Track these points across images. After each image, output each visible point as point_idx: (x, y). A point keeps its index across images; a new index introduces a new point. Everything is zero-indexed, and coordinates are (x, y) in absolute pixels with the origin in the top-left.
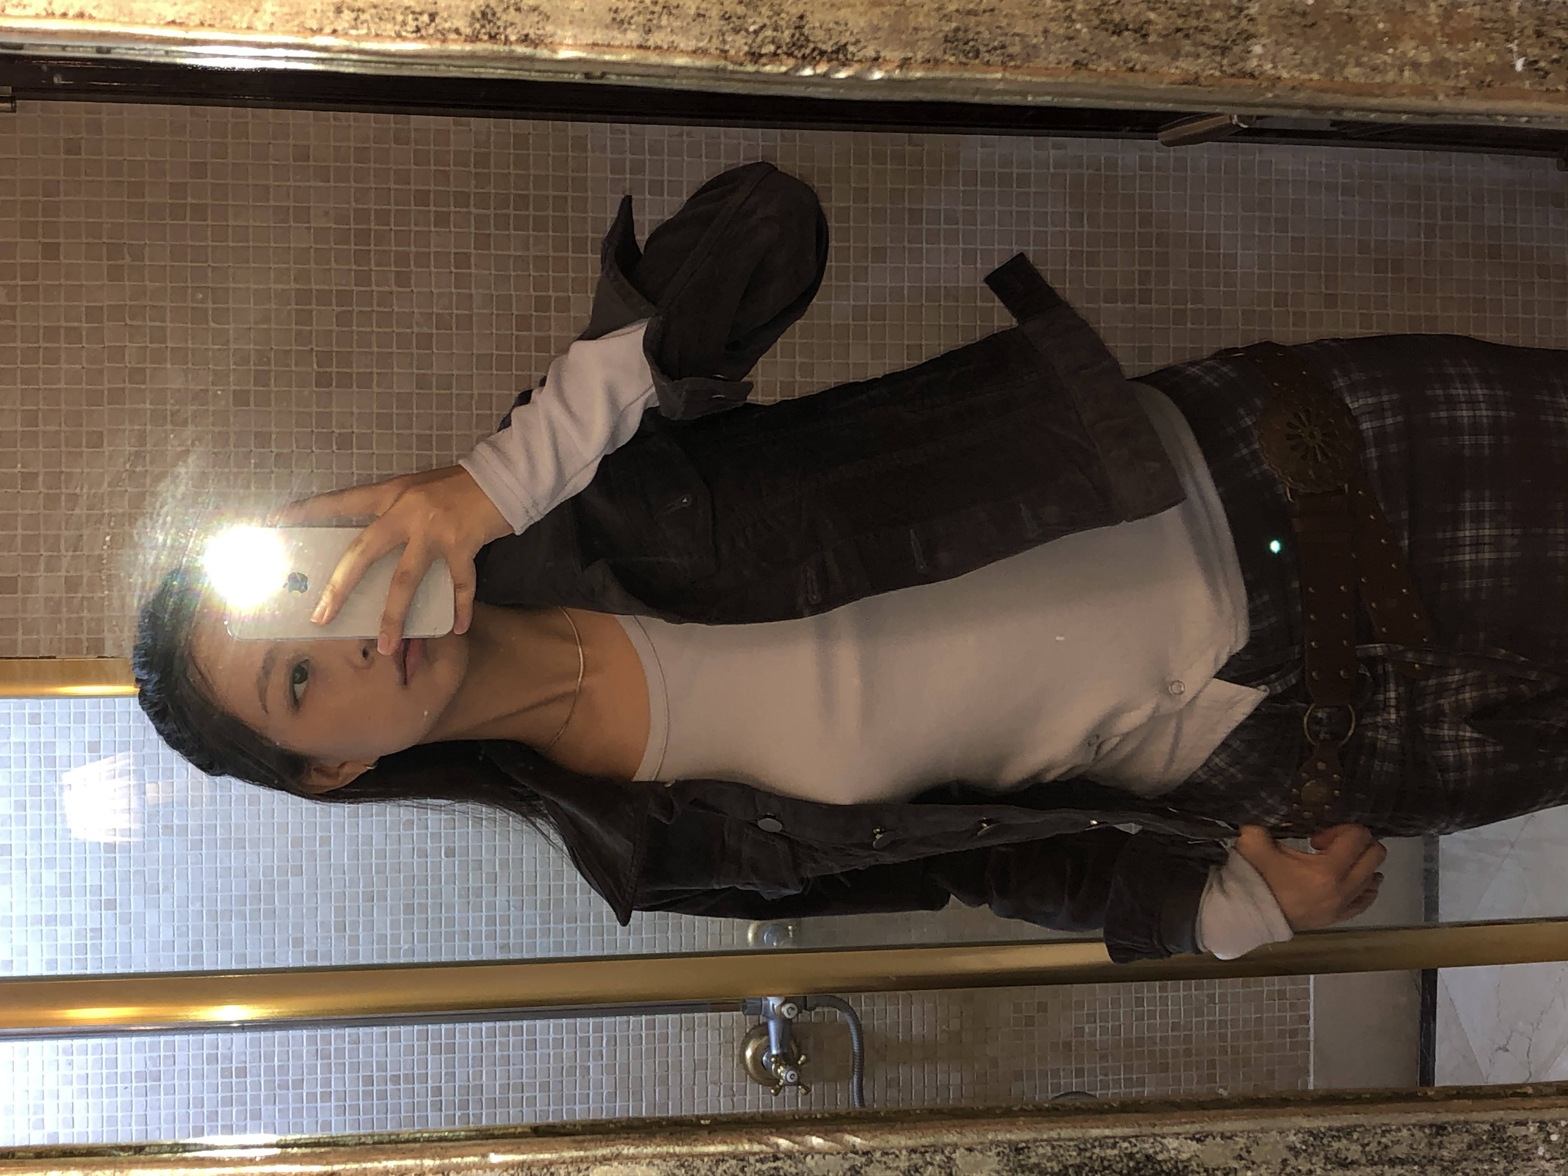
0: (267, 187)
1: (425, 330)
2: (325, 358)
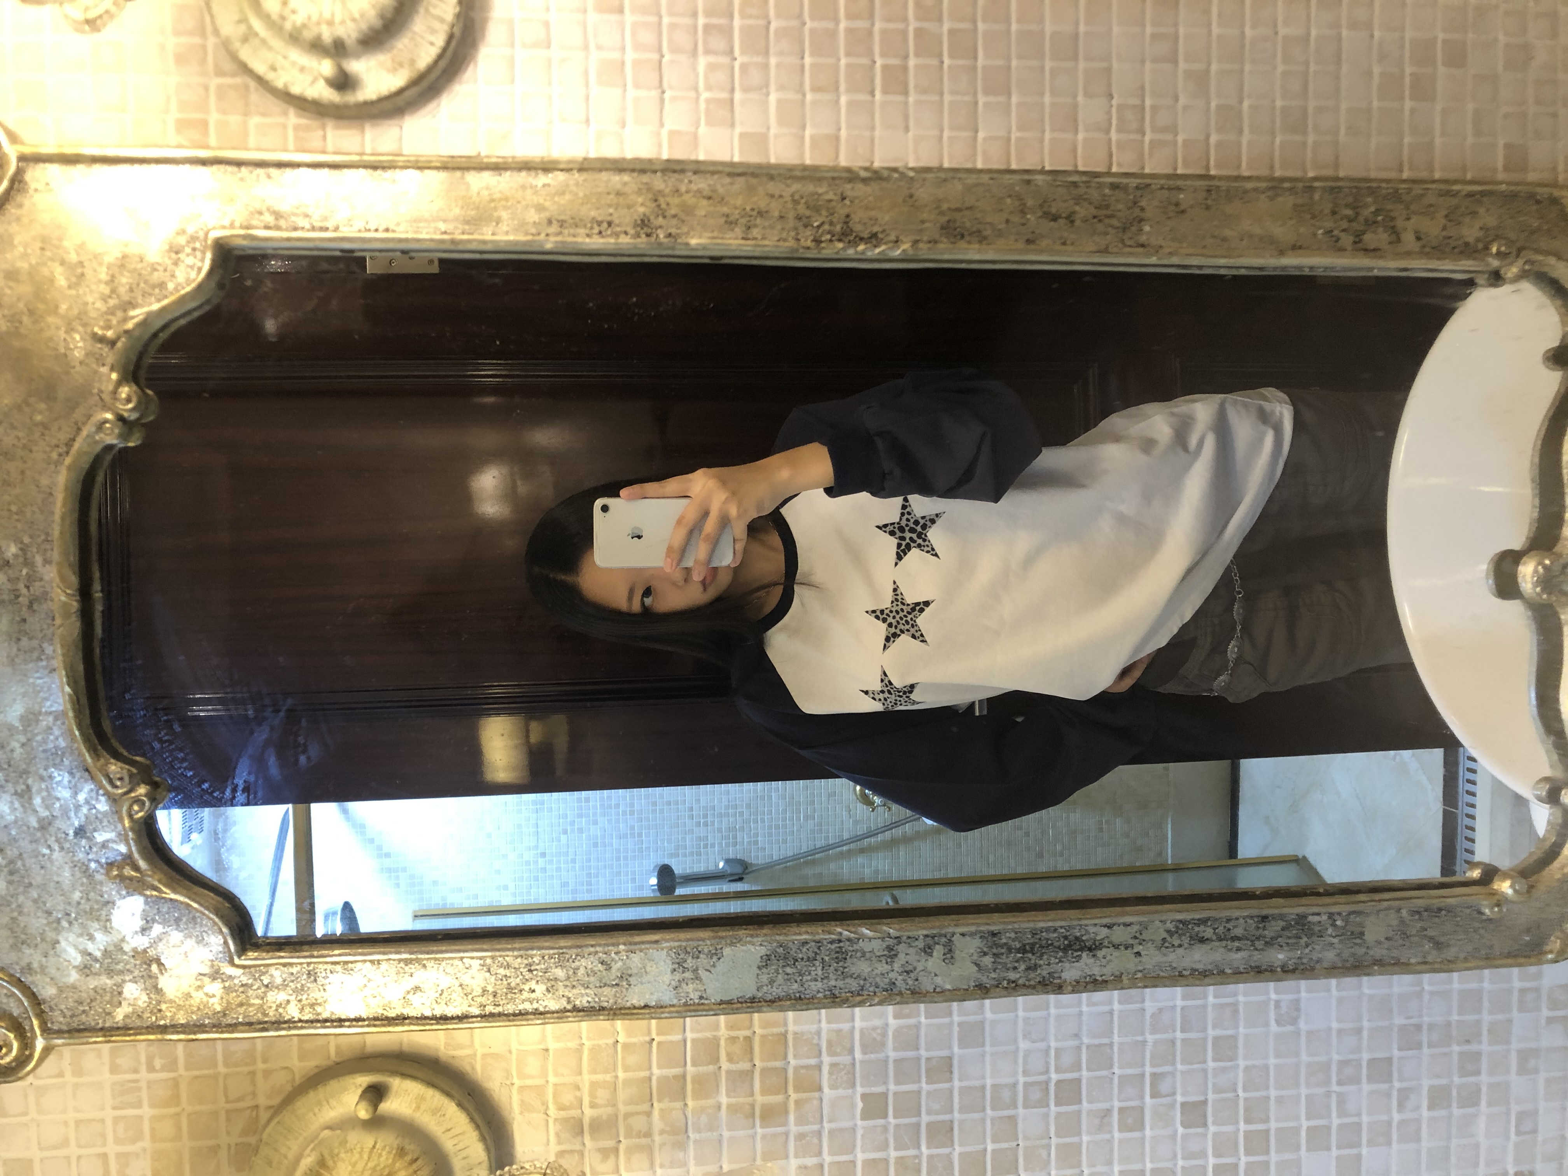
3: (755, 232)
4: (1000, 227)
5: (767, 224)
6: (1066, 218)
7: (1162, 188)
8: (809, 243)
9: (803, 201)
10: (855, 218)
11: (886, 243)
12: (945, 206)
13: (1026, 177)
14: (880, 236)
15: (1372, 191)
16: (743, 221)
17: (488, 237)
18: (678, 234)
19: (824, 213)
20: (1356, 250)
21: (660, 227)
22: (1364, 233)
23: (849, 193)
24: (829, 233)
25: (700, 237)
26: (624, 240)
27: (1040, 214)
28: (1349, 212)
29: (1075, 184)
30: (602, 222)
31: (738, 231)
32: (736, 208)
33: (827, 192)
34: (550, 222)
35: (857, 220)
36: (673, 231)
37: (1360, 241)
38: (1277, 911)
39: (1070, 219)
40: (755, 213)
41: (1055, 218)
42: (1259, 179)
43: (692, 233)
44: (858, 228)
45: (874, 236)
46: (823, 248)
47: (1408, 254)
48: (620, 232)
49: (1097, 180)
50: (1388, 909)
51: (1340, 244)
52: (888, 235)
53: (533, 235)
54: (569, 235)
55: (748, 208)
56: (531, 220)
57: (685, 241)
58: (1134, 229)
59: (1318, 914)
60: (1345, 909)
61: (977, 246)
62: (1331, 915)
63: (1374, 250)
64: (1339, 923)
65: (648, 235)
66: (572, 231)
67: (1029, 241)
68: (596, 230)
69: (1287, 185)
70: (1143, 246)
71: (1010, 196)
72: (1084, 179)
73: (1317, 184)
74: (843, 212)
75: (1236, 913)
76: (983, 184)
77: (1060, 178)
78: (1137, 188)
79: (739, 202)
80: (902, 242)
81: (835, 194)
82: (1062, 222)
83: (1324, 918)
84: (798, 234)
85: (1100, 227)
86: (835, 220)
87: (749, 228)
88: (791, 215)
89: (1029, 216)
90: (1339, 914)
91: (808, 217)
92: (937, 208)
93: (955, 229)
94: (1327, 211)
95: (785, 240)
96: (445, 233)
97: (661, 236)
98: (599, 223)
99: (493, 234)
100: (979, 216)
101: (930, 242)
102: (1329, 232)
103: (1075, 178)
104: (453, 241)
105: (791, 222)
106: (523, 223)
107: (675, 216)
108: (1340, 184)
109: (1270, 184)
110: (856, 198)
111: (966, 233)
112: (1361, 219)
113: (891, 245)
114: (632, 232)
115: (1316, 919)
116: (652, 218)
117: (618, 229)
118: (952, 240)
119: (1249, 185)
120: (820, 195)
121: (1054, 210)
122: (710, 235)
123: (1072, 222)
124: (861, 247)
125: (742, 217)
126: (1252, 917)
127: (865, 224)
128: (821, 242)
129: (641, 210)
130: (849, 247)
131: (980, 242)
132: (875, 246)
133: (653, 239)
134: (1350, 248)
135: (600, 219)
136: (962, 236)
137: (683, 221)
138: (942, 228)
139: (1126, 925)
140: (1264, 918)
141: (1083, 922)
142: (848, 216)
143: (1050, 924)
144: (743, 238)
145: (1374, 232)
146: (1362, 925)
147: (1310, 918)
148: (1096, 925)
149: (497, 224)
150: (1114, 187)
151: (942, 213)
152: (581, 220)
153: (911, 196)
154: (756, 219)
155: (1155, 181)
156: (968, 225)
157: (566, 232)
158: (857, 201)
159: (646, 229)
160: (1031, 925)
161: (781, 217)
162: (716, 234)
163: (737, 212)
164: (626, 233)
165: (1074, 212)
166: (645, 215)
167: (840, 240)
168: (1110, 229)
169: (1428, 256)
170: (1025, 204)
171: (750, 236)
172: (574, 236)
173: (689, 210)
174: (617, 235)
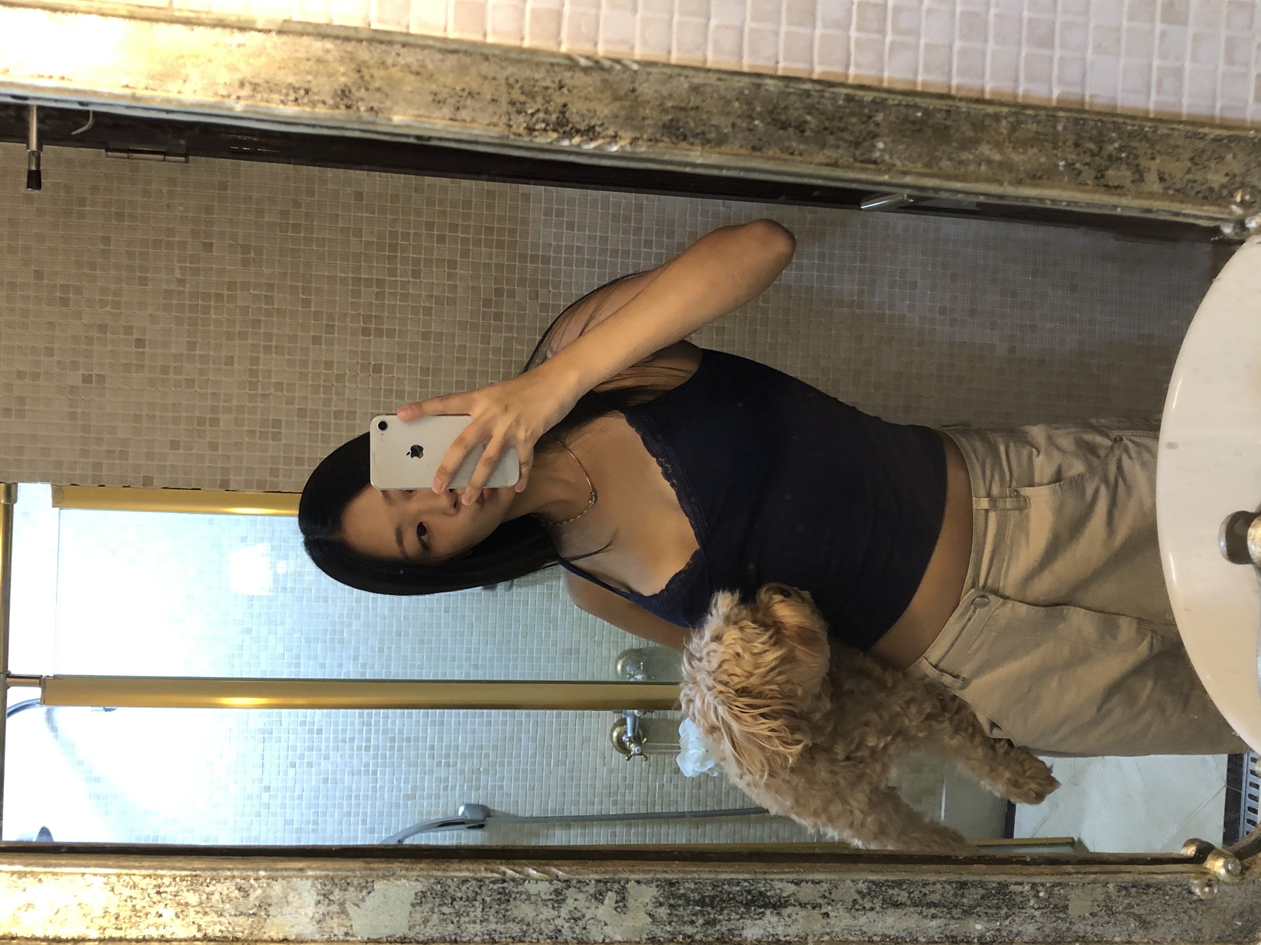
0: (337, 215)
1: (428, 304)
2: (368, 318)
3: (464, 114)
4: (725, 131)
5: (477, 105)
6: (796, 128)
7: (899, 105)
8: (521, 130)
9: (518, 86)
10: (573, 108)
11: (603, 138)
12: (669, 104)
13: (757, 81)
14: (598, 129)
15: (1117, 127)
16: (452, 101)
17: (174, 95)
18: (380, 109)
19: (540, 99)
20: (1098, 185)
21: (362, 99)
22: (1107, 168)
23: (568, 81)
24: (544, 121)
25: (404, 114)
26: (321, 110)
27: (769, 120)
28: (1092, 146)
29: (807, 93)
30: (299, 89)
31: (446, 111)
32: (445, 87)
33: (544, 79)
34: (242, 84)
35: (575, 111)
36: (376, 105)
37: (1103, 176)
38: (977, 878)
39: (801, 128)
40: (465, 94)
41: (784, 126)
42: (1002, 104)
43: (396, 108)
44: (575, 119)
45: (591, 129)
46: (536, 137)
47: (1151, 195)
48: (319, 101)
49: (831, 90)
50: (1094, 882)
51: (1081, 178)
52: (607, 129)
53: (223, 96)
54: (262, 100)
55: (458, 88)
56: (222, 82)
57: (387, 116)
58: (866, 144)
59: (1021, 884)
60: (1049, 880)
61: (699, 148)
62: (1033, 886)
63: (1117, 187)
64: (1042, 894)
65: (348, 107)
66: (265, 96)
67: (754, 148)
68: (292, 97)
69: (1030, 112)
70: (875, 162)
71: (738, 99)
72: (818, 87)
73: (1061, 114)
74: (561, 101)
75: (933, 878)
76: (711, 85)
77: (792, 85)
78: (873, 101)
79: (449, 80)
80: (620, 138)
81: (553, 82)
82: (790, 130)
83: (1027, 888)
84: (510, 119)
85: (831, 140)
86: (551, 109)
87: (458, 109)
88: (504, 100)
89: (756, 122)
90: (1043, 885)
91: (521, 103)
92: (662, 104)
93: (678, 129)
94: (1070, 143)
95: (495, 125)
96: (127, 86)
97: (362, 109)
98: (296, 90)
99: (179, 92)
100: (705, 117)
101: (651, 140)
102: (1070, 165)
103: (808, 86)
104: (134, 97)
105: (504, 106)
106: (214, 84)
107: (378, 90)
108: (1085, 116)
109: (1013, 110)
110: (574, 87)
111: (689, 134)
112: (1105, 154)
113: (608, 140)
114: (330, 102)
115: (1018, 888)
116: (354, 90)
117: (316, 98)
118: (674, 140)
119: (990, 109)
120: (537, 81)
121: (783, 117)
122: (416, 112)
123: (803, 131)
124: (577, 140)
125: (451, 97)
126: (950, 883)
127: (583, 115)
128: (535, 130)
129: (343, 79)
130: (563, 138)
131: (703, 145)
132: (591, 140)
133: (351, 112)
134: (1090, 182)
135: (297, 86)
136: (685, 138)
137: (387, 96)
138: (664, 126)
139: (814, 882)
140: (963, 885)
141: (770, 877)
142: (565, 106)
143: (733, 876)
144: (451, 119)
145: (1118, 169)
146: (1065, 898)
147: (1012, 888)
148: (782, 880)
149: (185, 81)
150: (849, 99)
151: (665, 111)
152: (276, 85)
153: (634, 90)
154: (466, 100)
155: (893, 96)
156: (692, 125)
157: (259, 96)
158: (575, 91)
159: (346, 101)
160: (713, 876)
161: (494, 100)
162: (422, 112)
163: (446, 90)
164: (324, 103)
165: (806, 122)
166: (346, 85)
167: (555, 130)
168: (841, 143)
169: (1172, 199)
170: (753, 110)
171: (458, 117)
172: (267, 101)
173: (394, 84)
174: (314, 104)
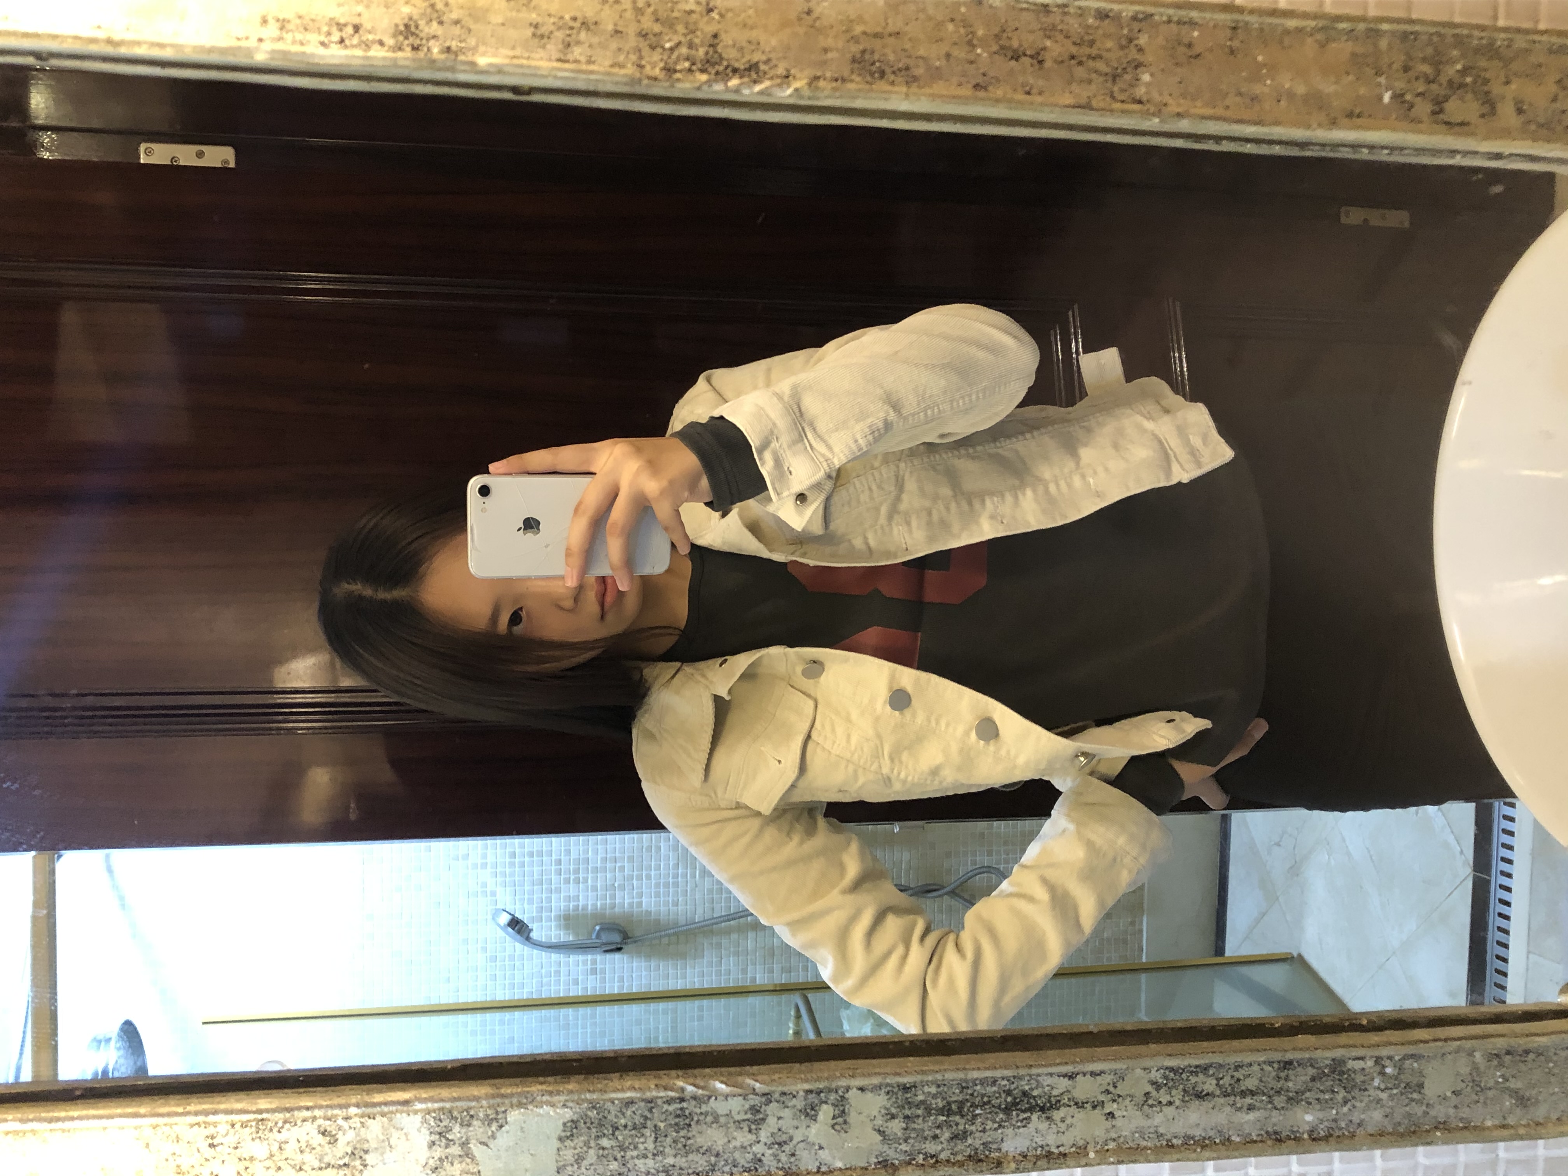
3: (577, 52)
4: (937, 64)
5: (595, 40)
6: (1033, 56)
7: (1169, 21)
8: (657, 72)
9: (650, 11)
10: (727, 39)
11: (769, 78)
12: (858, 30)
14: (763, 67)
15: (1459, 42)
16: (559, 35)
18: (460, 49)
19: (680, 28)
20: (1436, 122)
21: (434, 37)
22: (1446, 99)
24: (687, 59)
25: (494, 54)
26: (378, 54)
27: (995, 48)
28: (1426, 69)
30: (345, 25)
31: (553, 49)
32: (549, 15)
34: (264, 21)
35: (729, 43)
36: (454, 44)
37: (1441, 111)
38: (1307, 1055)
39: (1038, 58)
40: (577, 24)
41: (1016, 56)
42: (1303, 15)
43: (481, 47)
44: (730, 54)
45: (754, 67)
46: (678, 81)
47: (1506, 133)
48: (374, 41)
50: (1457, 1051)
51: (1413, 114)
52: (775, 66)
53: (238, 39)
54: (293, 42)
55: (567, 17)
56: (236, 17)
57: (471, 60)
58: (1127, 77)
59: (1362, 1058)
60: (1397, 1053)
61: (903, 89)
62: (1378, 1060)
64: (1388, 1070)
65: (415, 48)
66: (299, 36)
67: (977, 87)
68: (336, 36)
69: (1343, 25)
70: (1140, 102)
71: (952, 20)
73: (1383, 27)
74: (709, 29)
75: (1247, 1058)
78: (1135, 18)
79: (555, 6)
80: (794, 77)
82: (1026, 61)
83: (1370, 1063)
84: (640, 58)
85: (1080, 72)
86: (696, 41)
87: (569, 45)
88: (631, 31)
89: (979, 51)
90: (1390, 1058)
91: (655, 35)
92: (847, 31)
93: (873, 63)
94: (1397, 66)
95: (622, 66)
97: (435, 50)
98: (340, 26)
100: (908, 46)
101: (836, 80)
102: (1398, 97)
105: (631, 41)
106: (225, 21)
107: (457, 22)
108: (1416, 28)
109: (1321, 23)
110: (728, 10)
111: (888, 70)
112: (1443, 80)
113: (777, 81)
114: (390, 41)
115: (1358, 1065)
116: (422, 24)
117: (370, 37)
118: (868, 78)
119: (1291, 23)
121: (1015, 44)
122: (510, 51)
123: (1041, 62)
124: (734, 83)
125: (558, 29)
126: (1270, 1063)
127: (741, 49)
128: (676, 71)
129: (406, 10)
130: (715, 81)
131: (907, 84)
132: (754, 82)
133: (422, 55)
134: (1425, 119)
135: (342, 21)
136: (883, 74)
137: (469, 30)
138: (854, 61)
139: (1093, 1074)
140: (1287, 1065)
141: (1034, 1071)
142: (716, 36)
143: (988, 1074)
144: (559, 60)
146: (1421, 1074)
147: (1351, 1064)
148: (1051, 1075)
151: (854, 39)
152: (313, 21)
153: (809, 12)
154: (578, 33)
156: (892, 58)
157: (289, 37)
158: (729, 15)
159: (411, 39)
160: (961, 1075)
161: (617, 32)
162: (518, 51)
163: (551, 20)
164: (381, 43)
165: (1044, 49)
166: (410, 18)
167: (703, 71)
168: (1094, 76)
169: (1534, 138)
170: (973, 33)
171: (569, 57)
172: (302, 44)
173: (479, 14)
174: (366, 45)
